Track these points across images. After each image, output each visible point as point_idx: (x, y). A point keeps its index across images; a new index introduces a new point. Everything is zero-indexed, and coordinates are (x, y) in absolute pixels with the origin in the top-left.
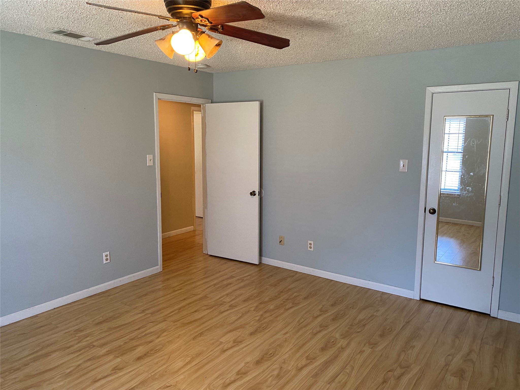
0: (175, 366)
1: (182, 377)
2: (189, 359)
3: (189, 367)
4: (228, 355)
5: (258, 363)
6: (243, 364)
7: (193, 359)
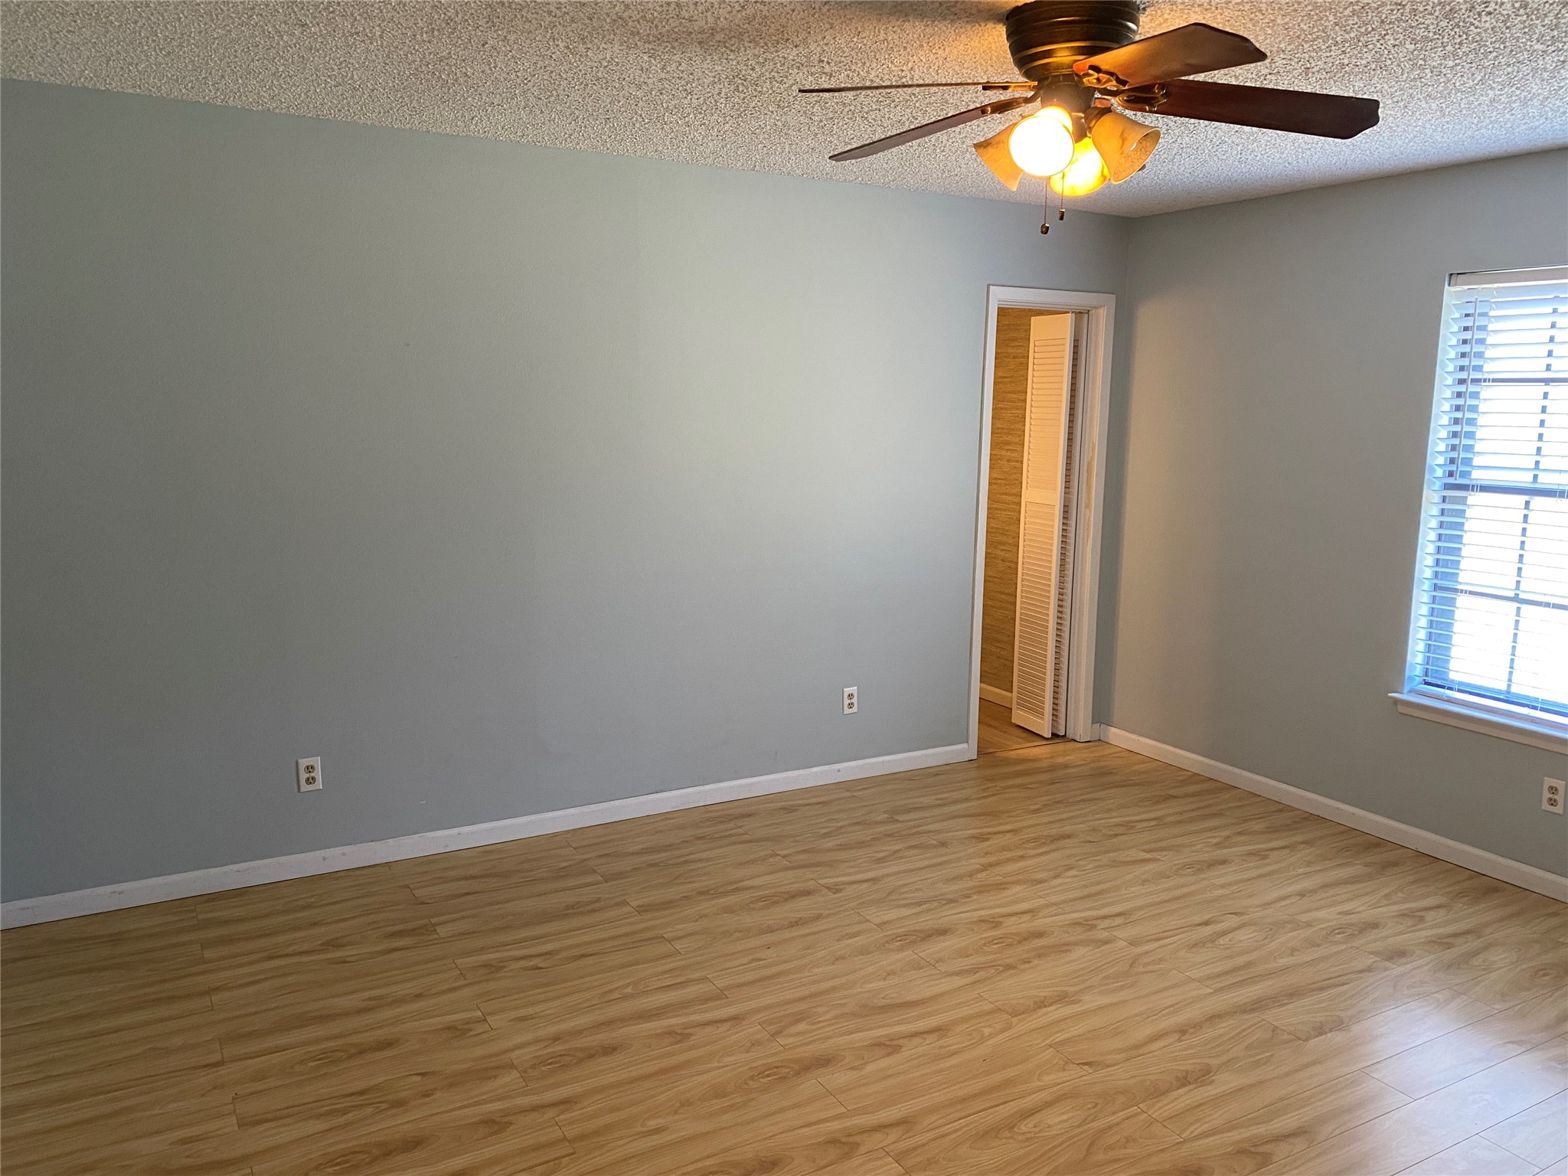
0: (1070, 1115)
1: (1048, 1079)
2: (1024, 1129)
3: (1028, 1102)
4: (899, 1106)
5: (824, 1062)
6: (870, 1068)
7: (1010, 1125)
